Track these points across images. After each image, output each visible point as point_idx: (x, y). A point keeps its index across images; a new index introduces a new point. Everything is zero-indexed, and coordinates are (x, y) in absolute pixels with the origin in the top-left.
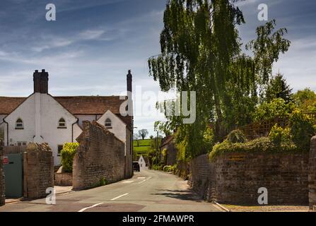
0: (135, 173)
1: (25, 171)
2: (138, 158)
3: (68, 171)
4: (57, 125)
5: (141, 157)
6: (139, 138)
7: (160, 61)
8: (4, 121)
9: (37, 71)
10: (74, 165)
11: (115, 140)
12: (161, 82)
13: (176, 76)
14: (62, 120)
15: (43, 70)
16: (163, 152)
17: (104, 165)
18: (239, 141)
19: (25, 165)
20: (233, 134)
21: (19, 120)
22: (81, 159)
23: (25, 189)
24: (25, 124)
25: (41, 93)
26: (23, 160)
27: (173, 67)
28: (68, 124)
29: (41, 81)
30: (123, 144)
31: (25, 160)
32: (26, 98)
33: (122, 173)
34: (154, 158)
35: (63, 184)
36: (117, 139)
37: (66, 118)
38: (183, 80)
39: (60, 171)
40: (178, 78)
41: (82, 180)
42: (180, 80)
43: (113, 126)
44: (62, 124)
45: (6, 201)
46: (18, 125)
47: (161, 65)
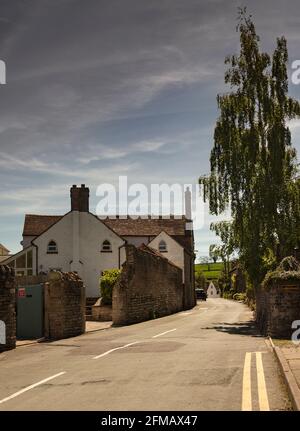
0: (198, 302)
1: (47, 305)
2: (208, 284)
3: (107, 303)
4: (101, 249)
5: (211, 284)
6: (210, 262)
7: (212, 180)
8: (33, 244)
9: (74, 186)
10: (115, 295)
11: (169, 266)
12: (211, 203)
13: (230, 197)
14: (106, 243)
15: (83, 186)
16: (233, 278)
17: (155, 296)
18: (292, 269)
19: (46, 298)
20: (286, 262)
21: (52, 243)
22: (122, 289)
23: (47, 328)
24: (60, 247)
25: (80, 211)
26: (43, 293)
27: (227, 187)
28: (114, 248)
29: (80, 197)
30: (180, 270)
31: (46, 292)
32: (62, 217)
33: (180, 304)
34: (225, 285)
35: (101, 319)
36: (172, 265)
37: (112, 241)
38: (238, 200)
39: (98, 303)
40: (233, 199)
41: (124, 314)
42: (235, 201)
43: (168, 249)
44: (106, 247)
45: (18, 343)
46: (50, 249)
47: (213, 184)
